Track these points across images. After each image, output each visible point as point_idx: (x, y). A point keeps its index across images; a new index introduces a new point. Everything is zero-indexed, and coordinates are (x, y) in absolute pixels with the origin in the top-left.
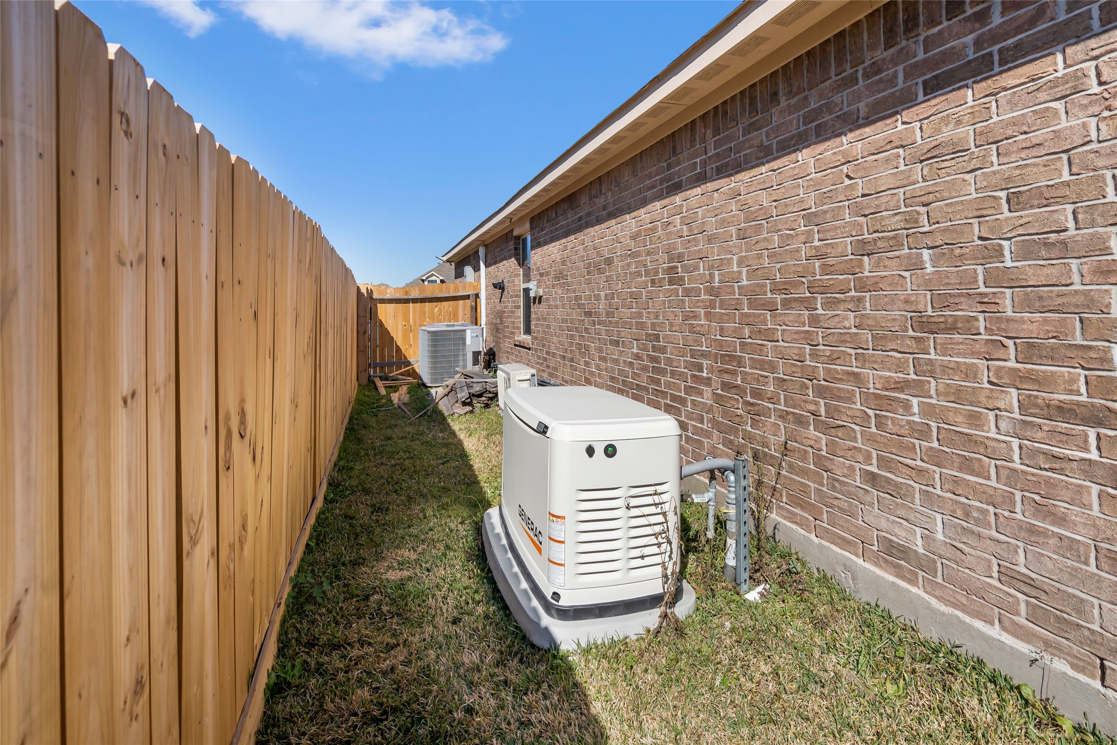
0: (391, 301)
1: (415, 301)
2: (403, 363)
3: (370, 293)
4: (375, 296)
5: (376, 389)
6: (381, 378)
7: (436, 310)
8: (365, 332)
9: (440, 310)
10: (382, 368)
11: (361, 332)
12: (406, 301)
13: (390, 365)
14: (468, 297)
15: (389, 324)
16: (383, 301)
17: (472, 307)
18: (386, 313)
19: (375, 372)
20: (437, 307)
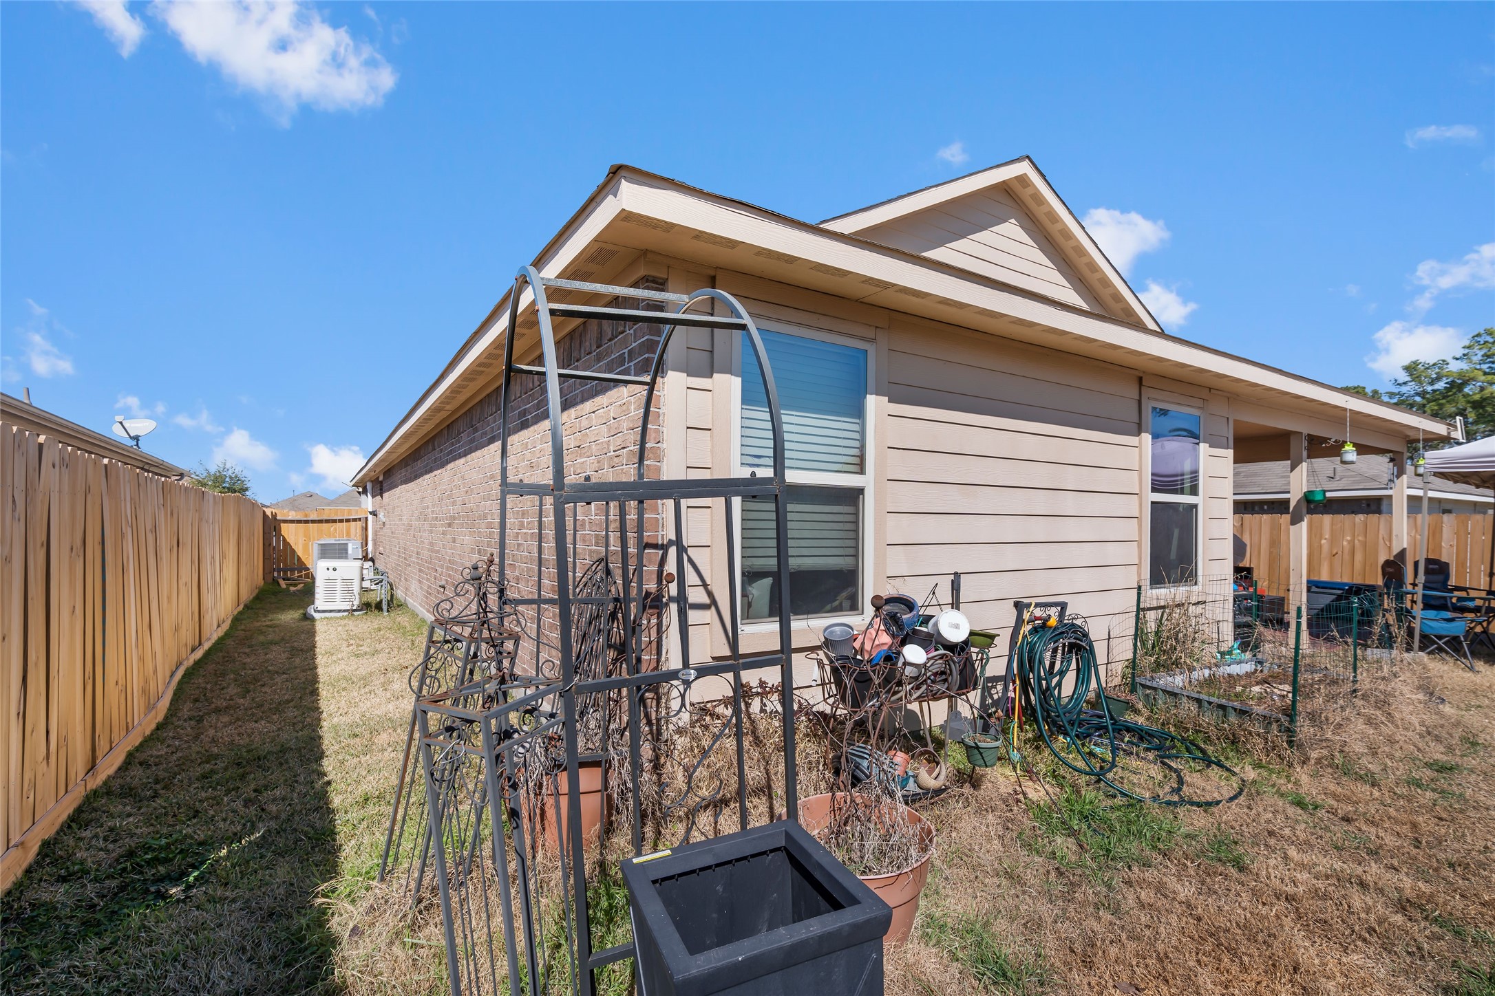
0: (292, 522)
1: (313, 522)
2: (303, 569)
3: (274, 516)
4: (278, 518)
5: (279, 584)
6: (284, 579)
7: (332, 529)
8: (270, 545)
9: (335, 529)
10: (285, 573)
11: (267, 544)
12: (306, 522)
13: (292, 570)
14: (360, 519)
15: (291, 540)
16: (285, 521)
17: (363, 527)
18: (288, 531)
19: (279, 574)
20: (332, 527)
